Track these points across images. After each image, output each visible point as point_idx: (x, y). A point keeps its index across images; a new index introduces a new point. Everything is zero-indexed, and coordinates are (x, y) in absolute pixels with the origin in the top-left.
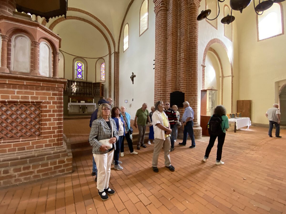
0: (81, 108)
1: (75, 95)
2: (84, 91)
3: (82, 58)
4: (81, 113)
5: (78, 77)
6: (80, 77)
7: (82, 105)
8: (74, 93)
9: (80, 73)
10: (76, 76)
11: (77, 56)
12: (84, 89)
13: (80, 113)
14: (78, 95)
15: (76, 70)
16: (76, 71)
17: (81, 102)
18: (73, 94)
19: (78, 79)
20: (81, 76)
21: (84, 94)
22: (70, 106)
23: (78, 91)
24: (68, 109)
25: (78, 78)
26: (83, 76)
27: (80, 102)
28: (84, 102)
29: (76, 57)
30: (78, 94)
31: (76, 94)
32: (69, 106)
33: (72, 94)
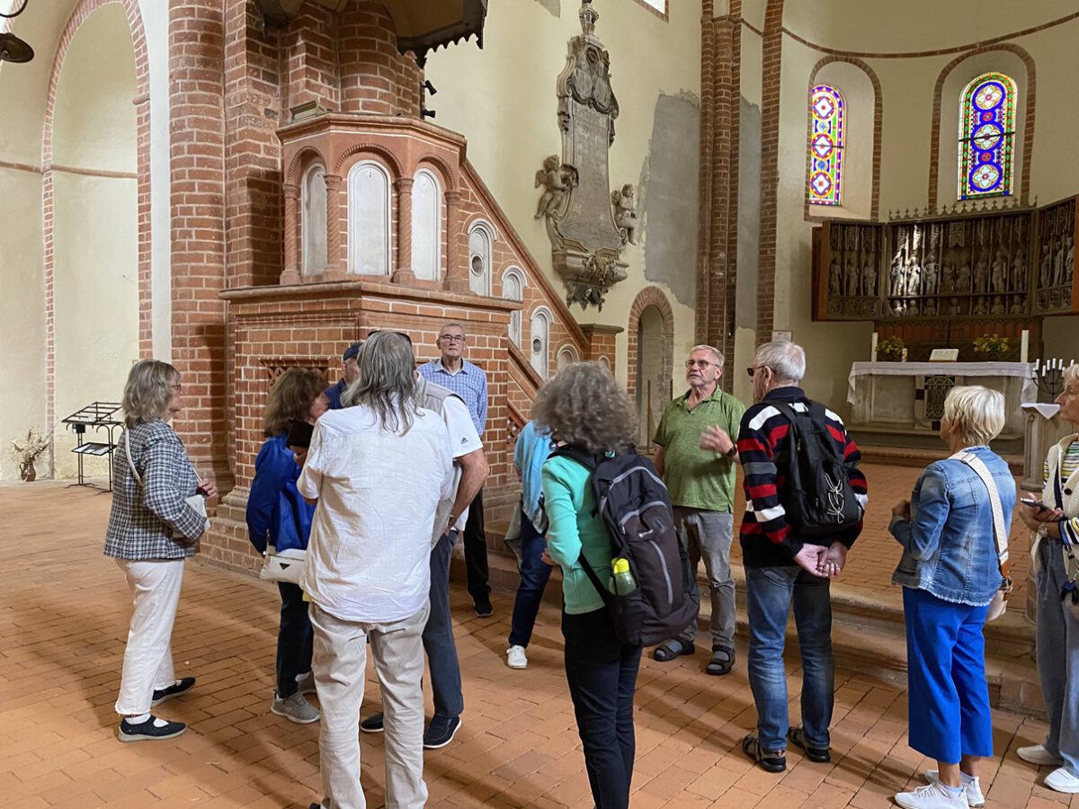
0: (919, 395)
1: (914, 310)
2: (972, 277)
3: (997, 48)
4: (918, 430)
5: (973, 187)
6: (985, 184)
7: (927, 378)
8: (908, 300)
9: (986, 157)
10: (964, 184)
11: (962, 49)
12: (969, 264)
13: (917, 427)
14: (930, 311)
15: (965, 141)
16: (965, 150)
17: (936, 354)
18: (899, 308)
19: (978, 198)
20: (994, 176)
21: (969, 300)
22: (863, 382)
23: (929, 285)
24: (851, 400)
25: (977, 193)
26: (1008, 169)
27: (926, 358)
28: (953, 353)
29: (957, 55)
30: (931, 302)
31: (918, 305)
32: (853, 383)
33: (894, 307)
